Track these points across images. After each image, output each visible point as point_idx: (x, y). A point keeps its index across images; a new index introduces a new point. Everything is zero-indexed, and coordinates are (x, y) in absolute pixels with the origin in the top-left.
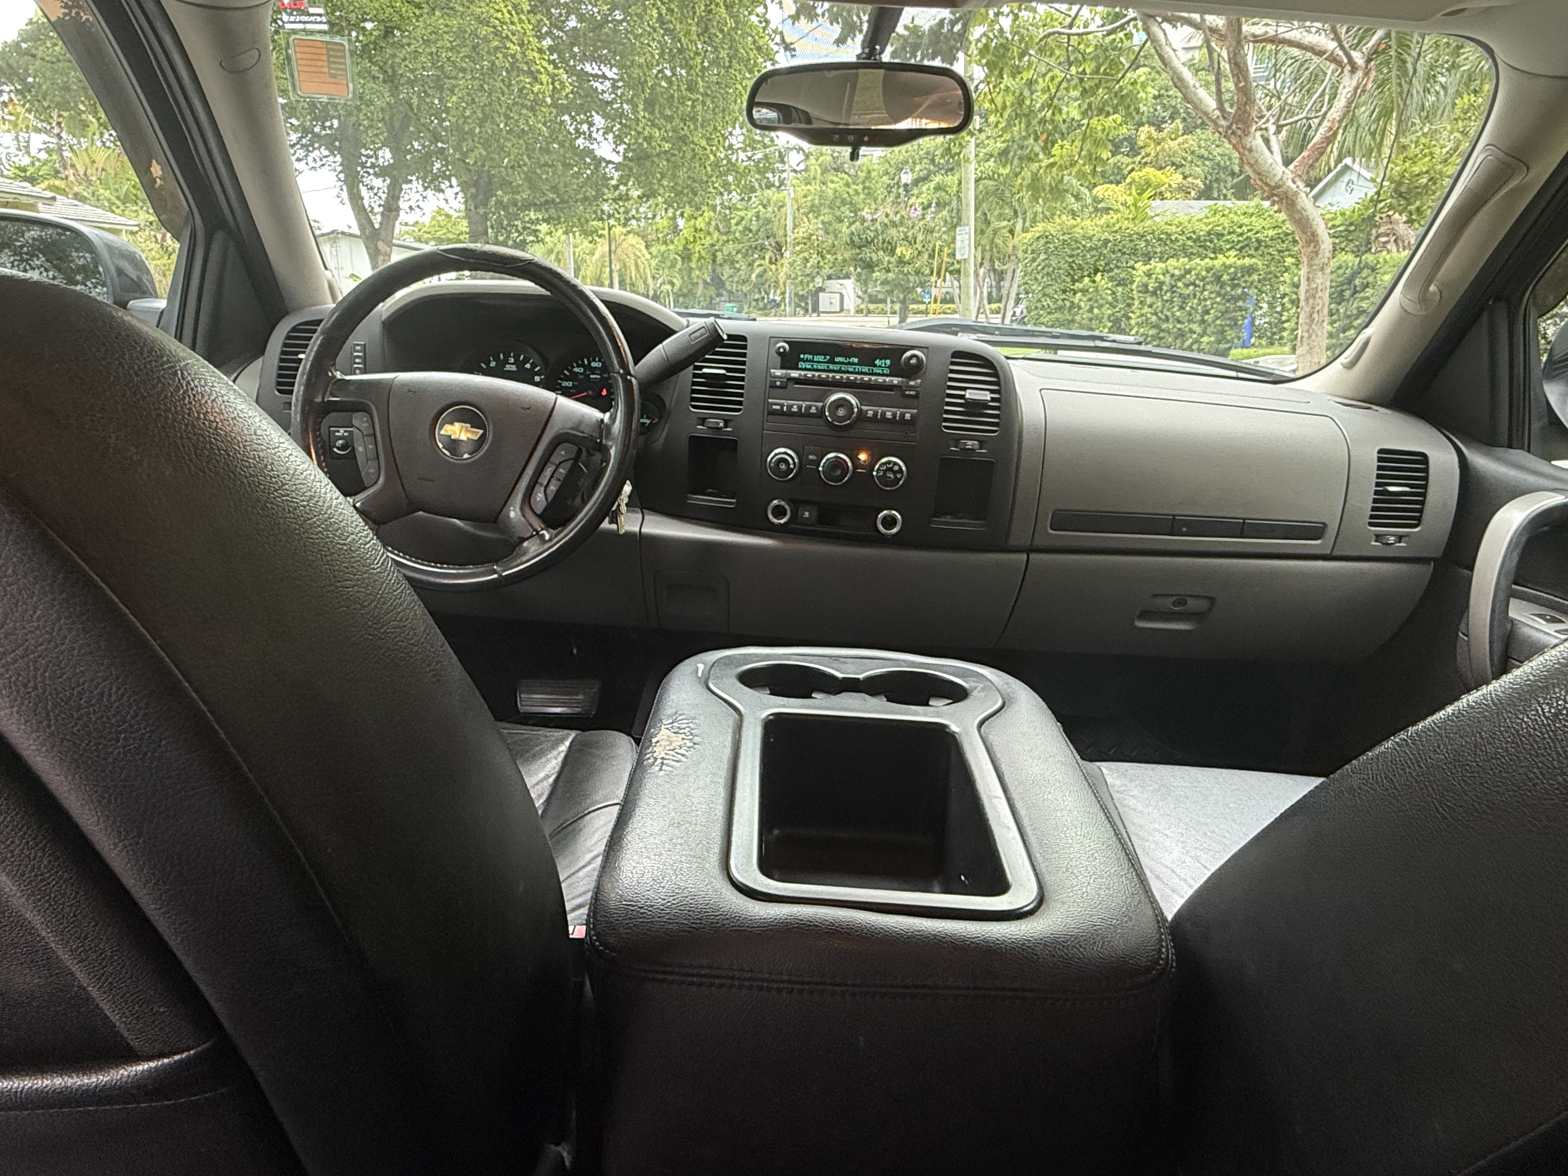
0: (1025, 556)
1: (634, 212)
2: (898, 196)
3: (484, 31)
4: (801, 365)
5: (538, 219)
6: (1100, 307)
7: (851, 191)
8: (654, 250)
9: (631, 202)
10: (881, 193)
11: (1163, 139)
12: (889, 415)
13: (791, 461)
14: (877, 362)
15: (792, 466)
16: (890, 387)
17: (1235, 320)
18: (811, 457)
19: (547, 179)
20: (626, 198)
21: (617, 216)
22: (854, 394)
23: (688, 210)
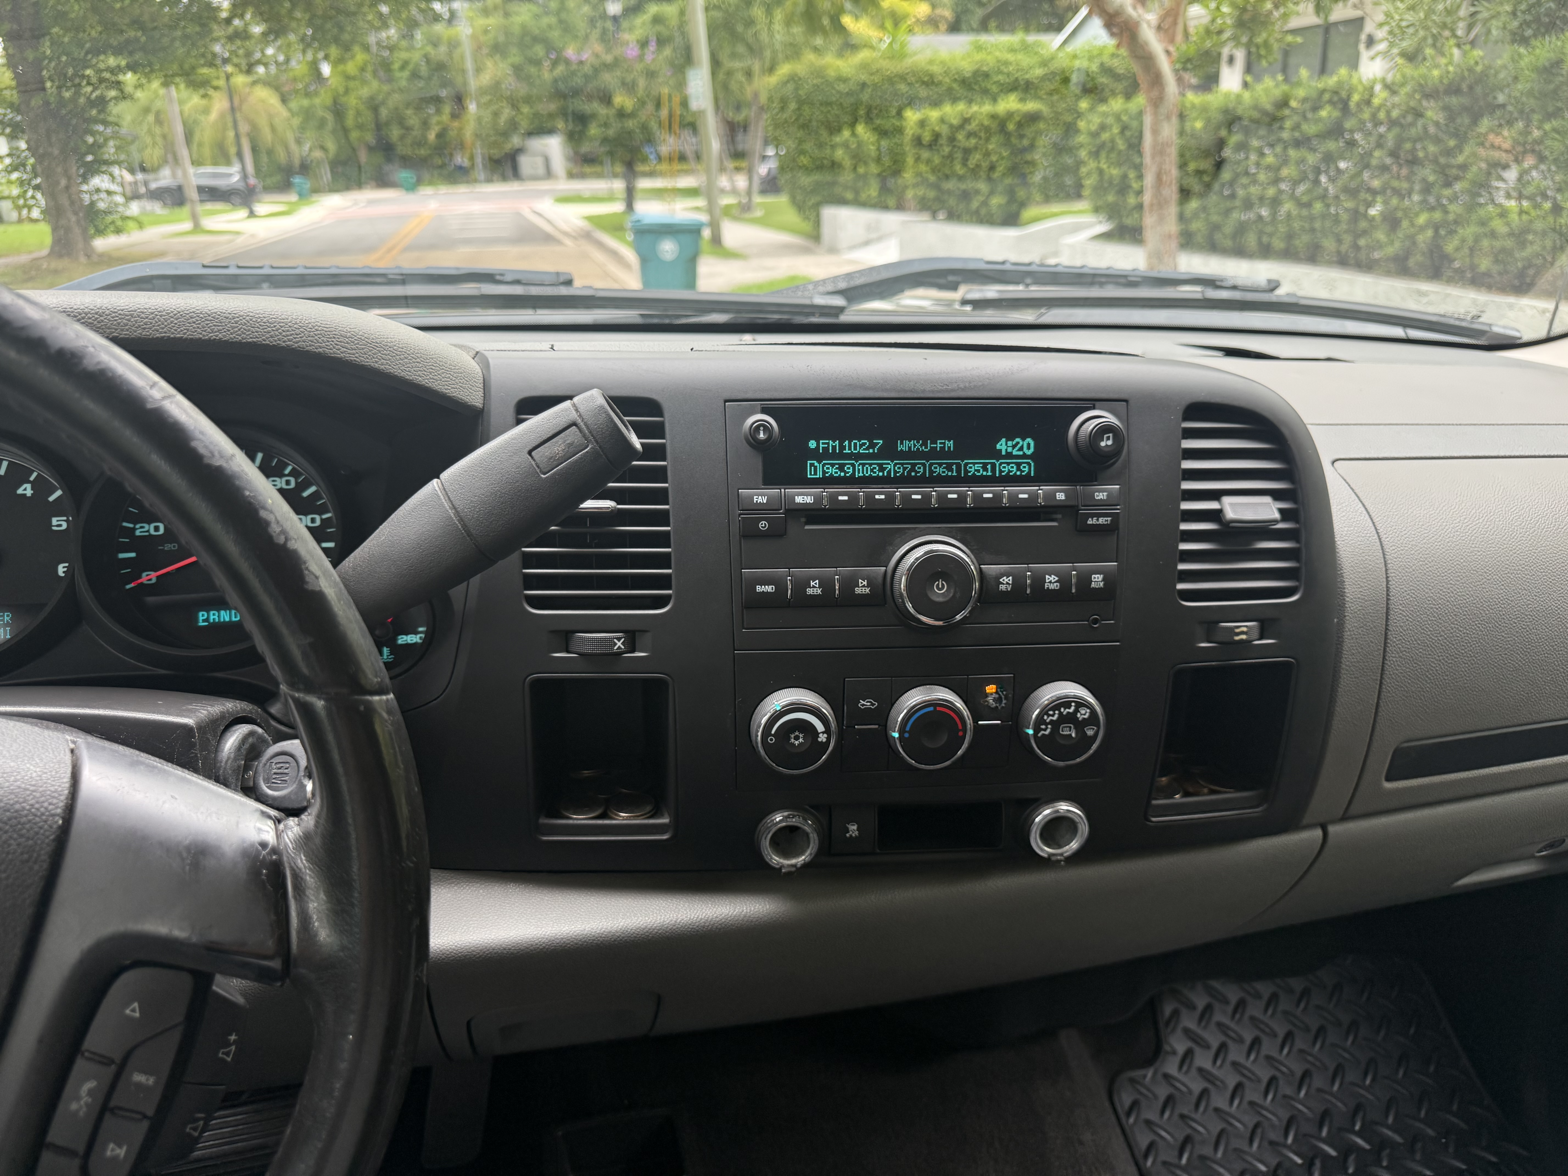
0: (1318, 833)
1: (258, 55)
2: (604, 32)
4: (816, 469)
5: (119, 66)
8: (294, 105)
9: (253, 41)
10: (582, 26)
12: (1052, 582)
13: (820, 727)
14: (1002, 446)
15: (823, 738)
16: (1048, 511)
18: (865, 704)
19: (122, 9)
20: (243, 35)
21: (235, 60)
22: (964, 538)
23: (334, 51)
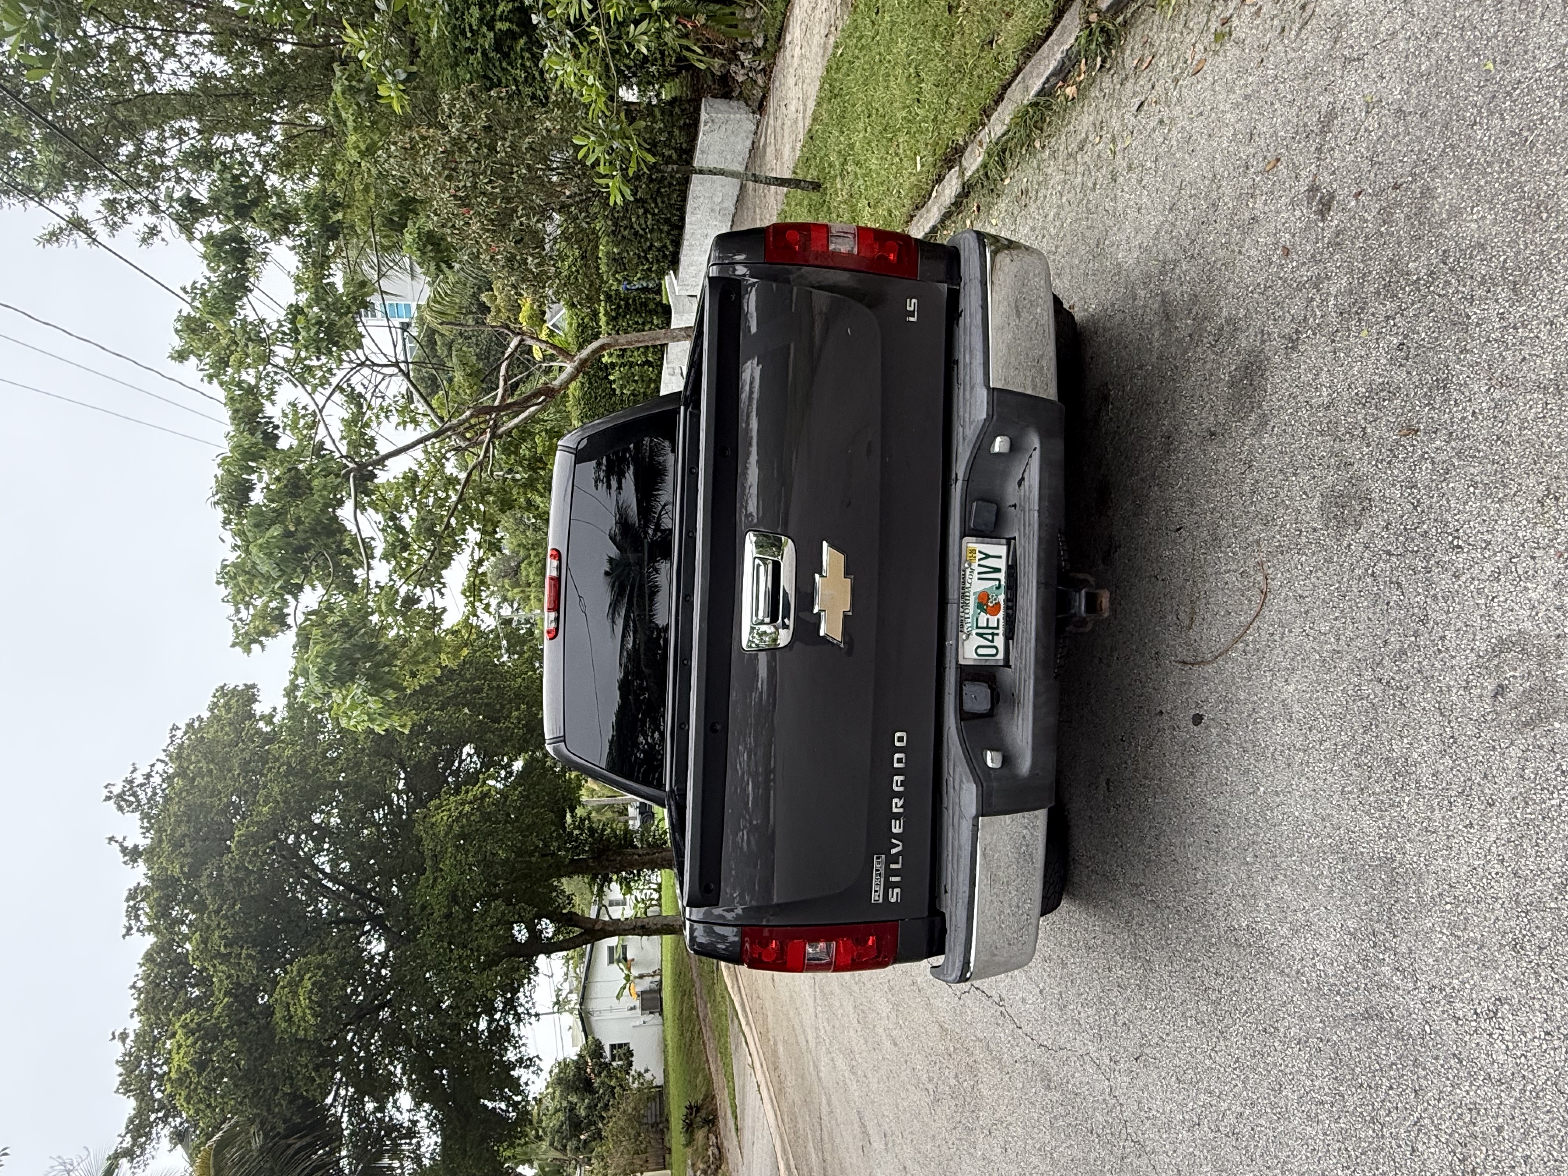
3: (456, 828)
6: (634, 375)
7: (536, 560)
11: (497, 306)
17: (641, 304)
